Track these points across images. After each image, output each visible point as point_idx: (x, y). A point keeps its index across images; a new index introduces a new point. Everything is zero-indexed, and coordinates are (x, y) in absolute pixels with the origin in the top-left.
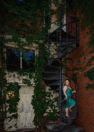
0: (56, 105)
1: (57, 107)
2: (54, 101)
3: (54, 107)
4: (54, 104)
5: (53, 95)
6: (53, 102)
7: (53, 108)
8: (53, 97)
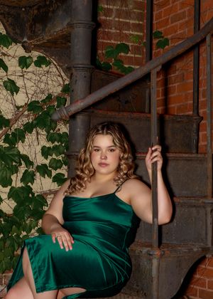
0: (40, 160)
1: (44, 170)
2: (29, 128)
3: (22, 169)
4: (22, 148)
5: (19, 83)
6: (20, 135)
7: (17, 182)
8: (21, 99)
